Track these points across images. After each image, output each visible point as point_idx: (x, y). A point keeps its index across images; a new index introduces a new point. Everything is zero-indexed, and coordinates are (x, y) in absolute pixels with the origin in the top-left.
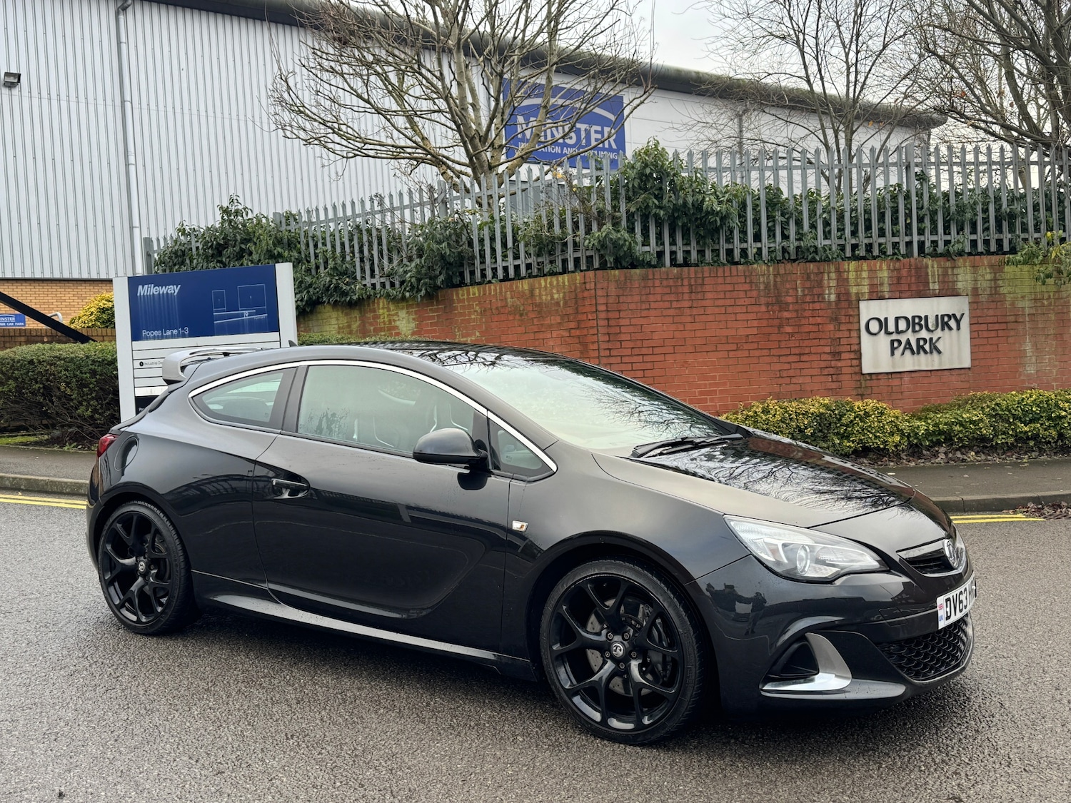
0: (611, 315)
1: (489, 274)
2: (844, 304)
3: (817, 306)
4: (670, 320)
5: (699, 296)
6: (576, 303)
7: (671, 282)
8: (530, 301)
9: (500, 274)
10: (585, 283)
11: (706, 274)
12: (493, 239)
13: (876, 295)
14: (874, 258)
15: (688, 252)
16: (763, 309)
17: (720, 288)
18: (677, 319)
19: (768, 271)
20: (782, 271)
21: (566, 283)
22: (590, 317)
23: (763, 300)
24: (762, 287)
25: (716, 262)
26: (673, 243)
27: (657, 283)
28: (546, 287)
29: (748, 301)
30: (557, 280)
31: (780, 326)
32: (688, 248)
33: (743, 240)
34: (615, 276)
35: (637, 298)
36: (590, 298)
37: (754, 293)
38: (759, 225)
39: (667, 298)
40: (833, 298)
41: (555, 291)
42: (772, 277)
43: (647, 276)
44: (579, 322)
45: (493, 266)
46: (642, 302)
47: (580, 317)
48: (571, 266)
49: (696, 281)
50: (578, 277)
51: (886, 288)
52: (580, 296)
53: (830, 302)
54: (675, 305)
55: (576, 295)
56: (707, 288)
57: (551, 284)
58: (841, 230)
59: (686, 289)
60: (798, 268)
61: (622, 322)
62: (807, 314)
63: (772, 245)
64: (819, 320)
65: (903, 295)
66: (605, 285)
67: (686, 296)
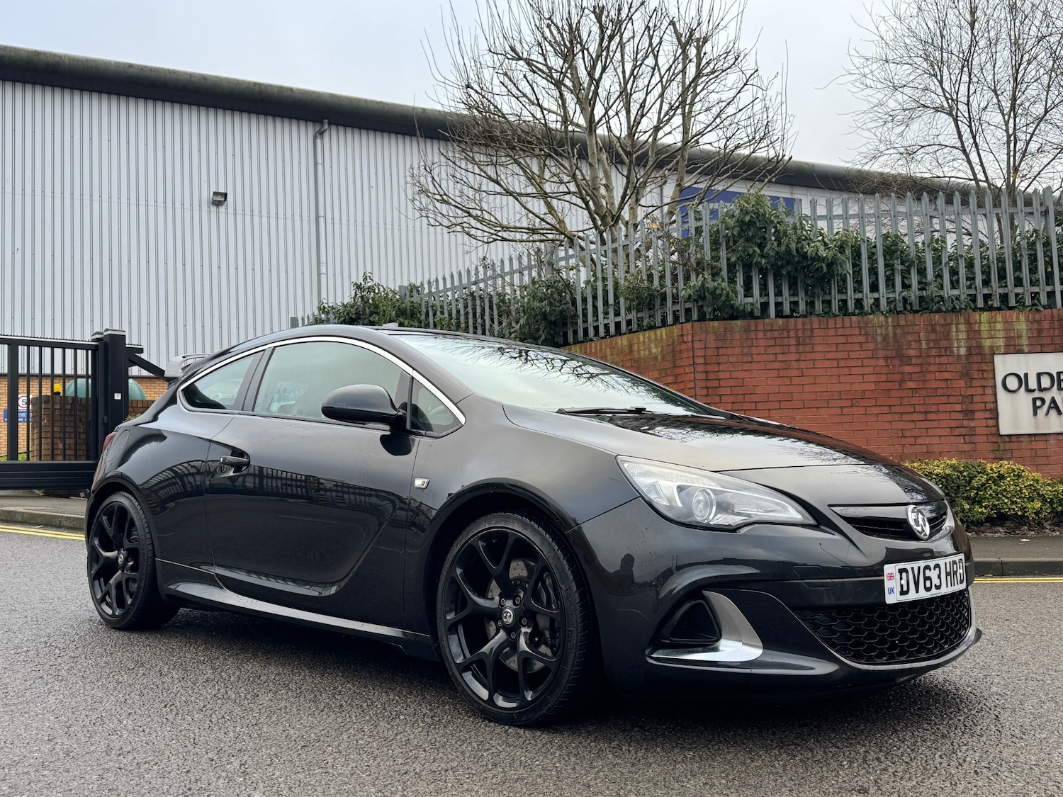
0: (709, 368)
1: (591, 332)
2: (975, 358)
3: (944, 360)
4: (775, 373)
5: (808, 348)
6: (674, 356)
7: (776, 334)
8: (629, 357)
9: (602, 332)
10: (682, 335)
11: (815, 325)
12: (595, 298)
13: (1013, 348)
14: (1011, 308)
15: (796, 303)
16: (882, 362)
17: (831, 340)
18: (783, 373)
19: (887, 322)
20: (902, 323)
21: (664, 337)
22: (687, 371)
23: (881, 353)
24: (879, 339)
25: (828, 313)
26: (779, 293)
27: (760, 335)
28: (644, 341)
29: (863, 354)
30: (655, 334)
31: (902, 381)
32: (796, 299)
33: (858, 289)
34: (713, 327)
35: (738, 351)
36: (688, 350)
37: (871, 346)
38: (876, 274)
39: (771, 350)
40: (963, 351)
41: (653, 346)
42: (890, 329)
43: (749, 327)
44: (676, 376)
45: (595, 324)
46: (743, 354)
47: (678, 371)
48: (670, 320)
49: (803, 333)
50: (676, 330)
51: (1025, 341)
52: (677, 349)
53: (959, 356)
54: (780, 357)
55: (674, 348)
56: (817, 340)
57: (649, 338)
58: (971, 279)
59: (793, 341)
60: (921, 319)
61: (721, 375)
62: (933, 368)
63: (891, 295)
64: (947, 375)
65: (1045, 349)
66: (703, 336)
67: (793, 349)
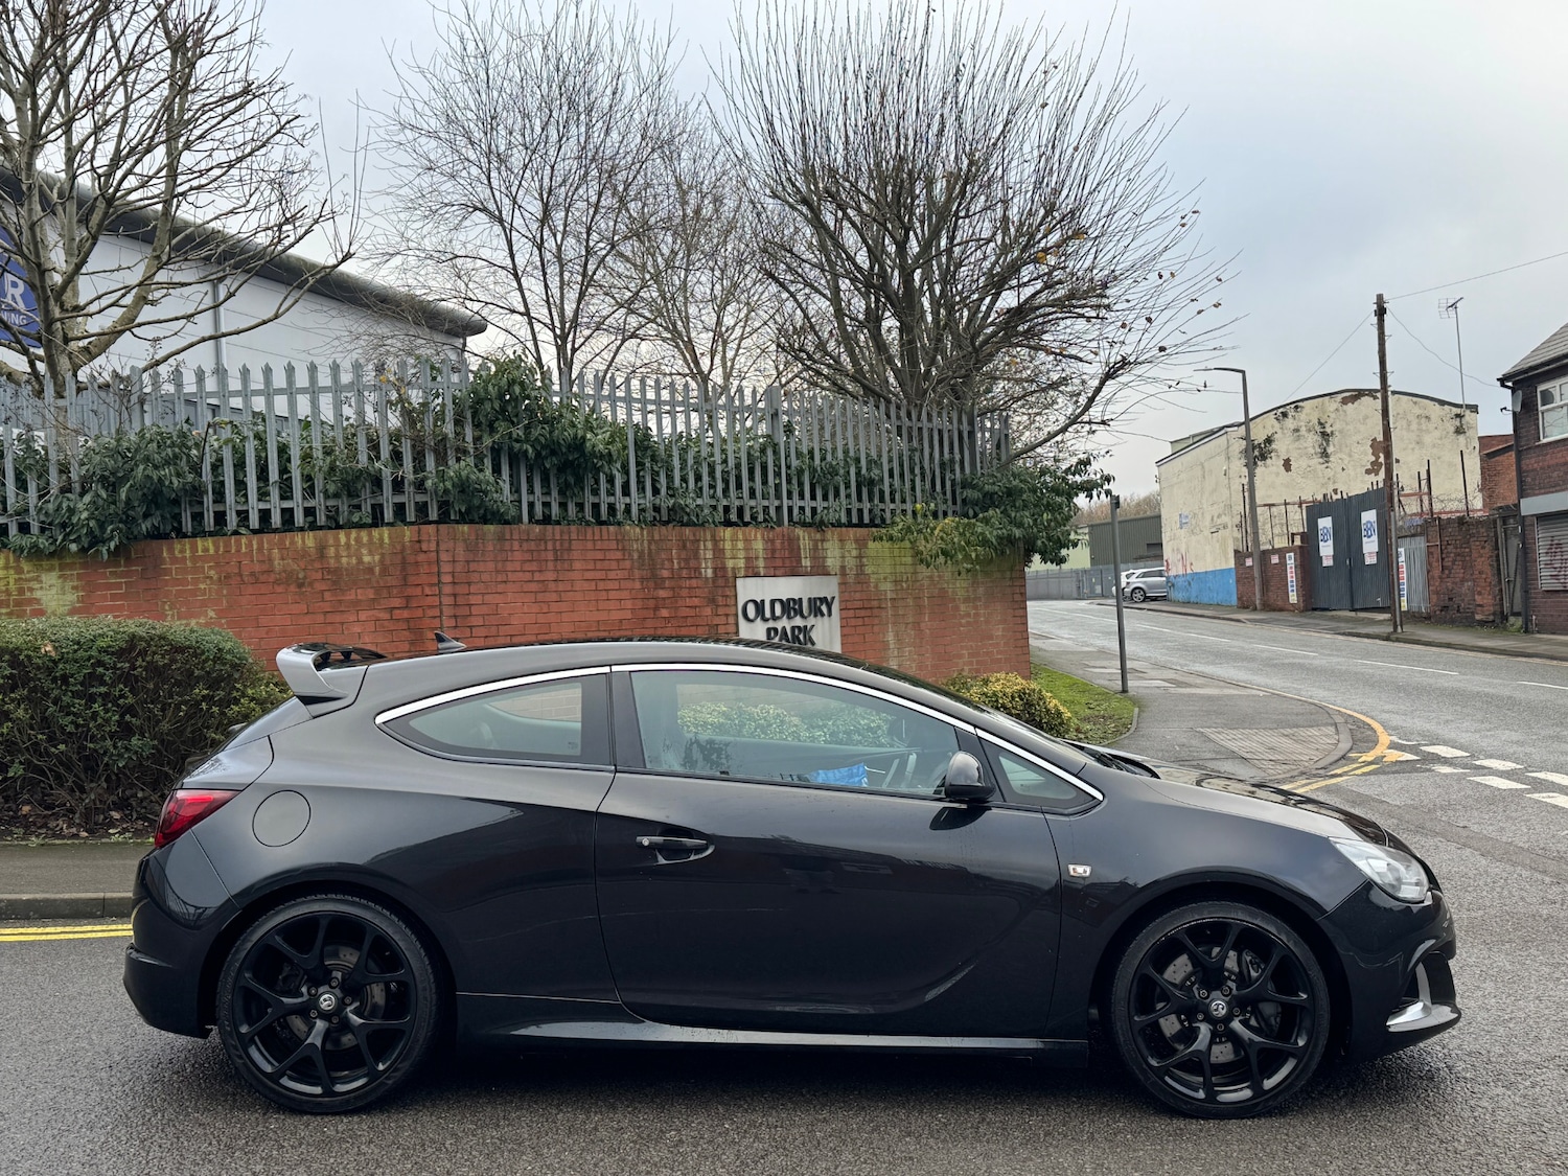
0: (461, 589)
1: (232, 520)
2: (721, 582)
3: (694, 582)
4: (531, 597)
5: (566, 566)
6: (404, 569)
7: (533, 545)
8: (317, 565)
9: (254, 521)
10: (419, 541)
11: (574, 536)
12: (240, 465)
13: (752, 573)
14: (746, 524)
15: (546, 505)
16: (638, 585)
17: (590, 555)
18: (540, 597)
19: (642, 535)
20: (657, 537)
21: (386, 541)
22: (427, 591)
23: (637, 573)
24: (636, 556)
25: (582, 520)
26: (531, 491)
27: (516, 545)
28: (348, 545)
29: (620, 574)
30: (370, 535)
31: (656, 609)
32: (548, 499)
33: (611, 493)
34: (463, 532)
35: (491, 566)
36: (429, 563)
37: (627, 564)
38: (628, 475)
39: (527, 567)
40: (710, 573)
41: (364, 551)
42: (646, 543)
43: (504, 535)
44: (408, 598)
45: (240, 508)
46: (497, 571)
47: (410, 591)
48: (388, 515)
49: (561, 545)
50: (408, 533)
51: (761, 563)
52: (411, 559)
53: (707, 578)
54: (537, 576)
55: (404, 558)
56: (575, 555)
57: (358, 540)
58: (712, 487)
59: (550, 556)
60: (671, 533)
61: (473, 600)
62: (684, 592)
63: (642, 501)
64: (696, 601)
65: (777, 573)
66: (451, 543)
67: (550, 565)
